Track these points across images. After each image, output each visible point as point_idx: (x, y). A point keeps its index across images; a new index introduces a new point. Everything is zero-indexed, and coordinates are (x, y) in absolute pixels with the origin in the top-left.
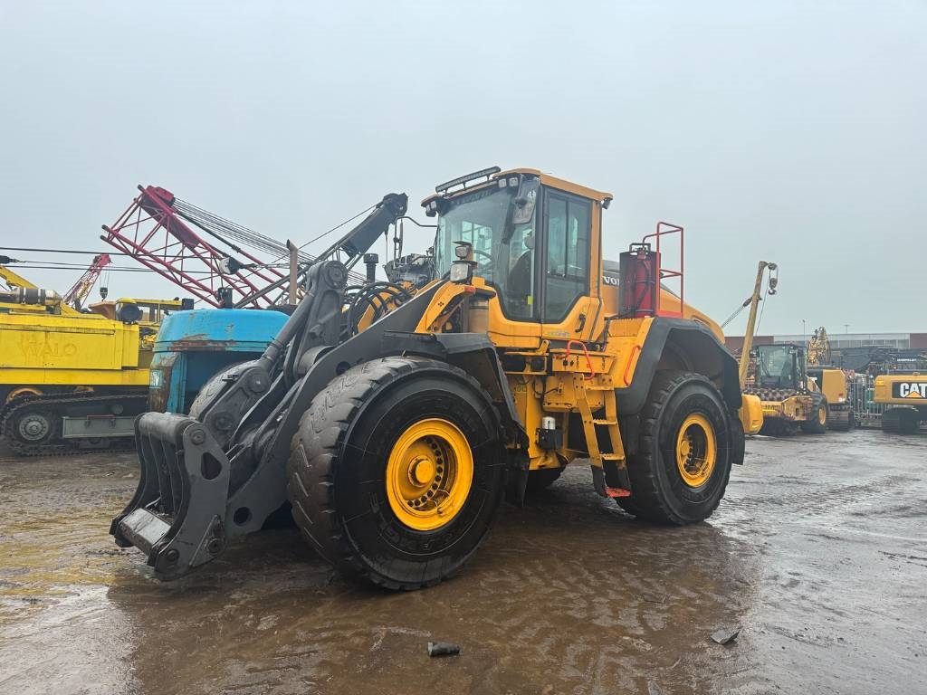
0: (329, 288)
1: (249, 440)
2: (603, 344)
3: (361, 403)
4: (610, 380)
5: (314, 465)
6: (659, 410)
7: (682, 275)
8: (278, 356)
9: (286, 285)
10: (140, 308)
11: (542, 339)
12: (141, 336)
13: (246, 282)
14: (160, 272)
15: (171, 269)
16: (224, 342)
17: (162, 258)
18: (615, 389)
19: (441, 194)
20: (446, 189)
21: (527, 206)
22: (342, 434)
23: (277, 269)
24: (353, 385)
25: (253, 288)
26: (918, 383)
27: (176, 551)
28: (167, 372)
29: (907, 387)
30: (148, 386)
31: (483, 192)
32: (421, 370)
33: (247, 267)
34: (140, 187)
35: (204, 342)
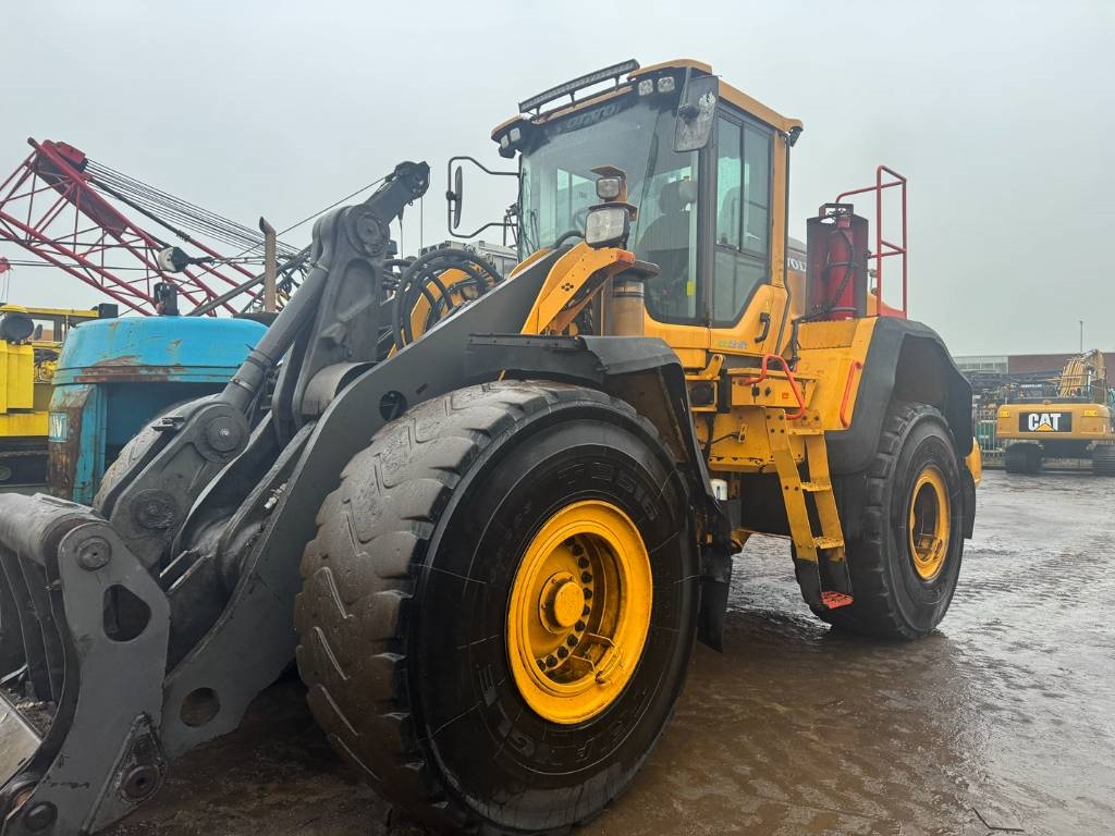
0: (357, 256)
1: (210, 540)
2: (792, 362)
3: (457, 478)
4: (817, 419)
5: (360, 614)
6: (890, 465)
7: (904, 253)
8: (262, 381)
9: (257, 289)
10: (36, 323)
11: (709, 354)
12: (38, 362)
13: (200, 284)
14: (67, 268)
15: (84, 264)
16: (166, 368)
17: (70, 248)
18: (825, 432)
19: (527, 116)
20: (538, 107)
21: (698, 120)
22: (421, 548)
23: (244, 266)
24: (435, 439)
25: (210, 293)
26: (1049, 413)
27: (49, 804)
28: (75, 417)
29: (1037, 418)
30: (48, 437)
31: (613, 106)
32: (563, 406)
33: (199, 262)
34: (31, 142)
35: (134, 368)
